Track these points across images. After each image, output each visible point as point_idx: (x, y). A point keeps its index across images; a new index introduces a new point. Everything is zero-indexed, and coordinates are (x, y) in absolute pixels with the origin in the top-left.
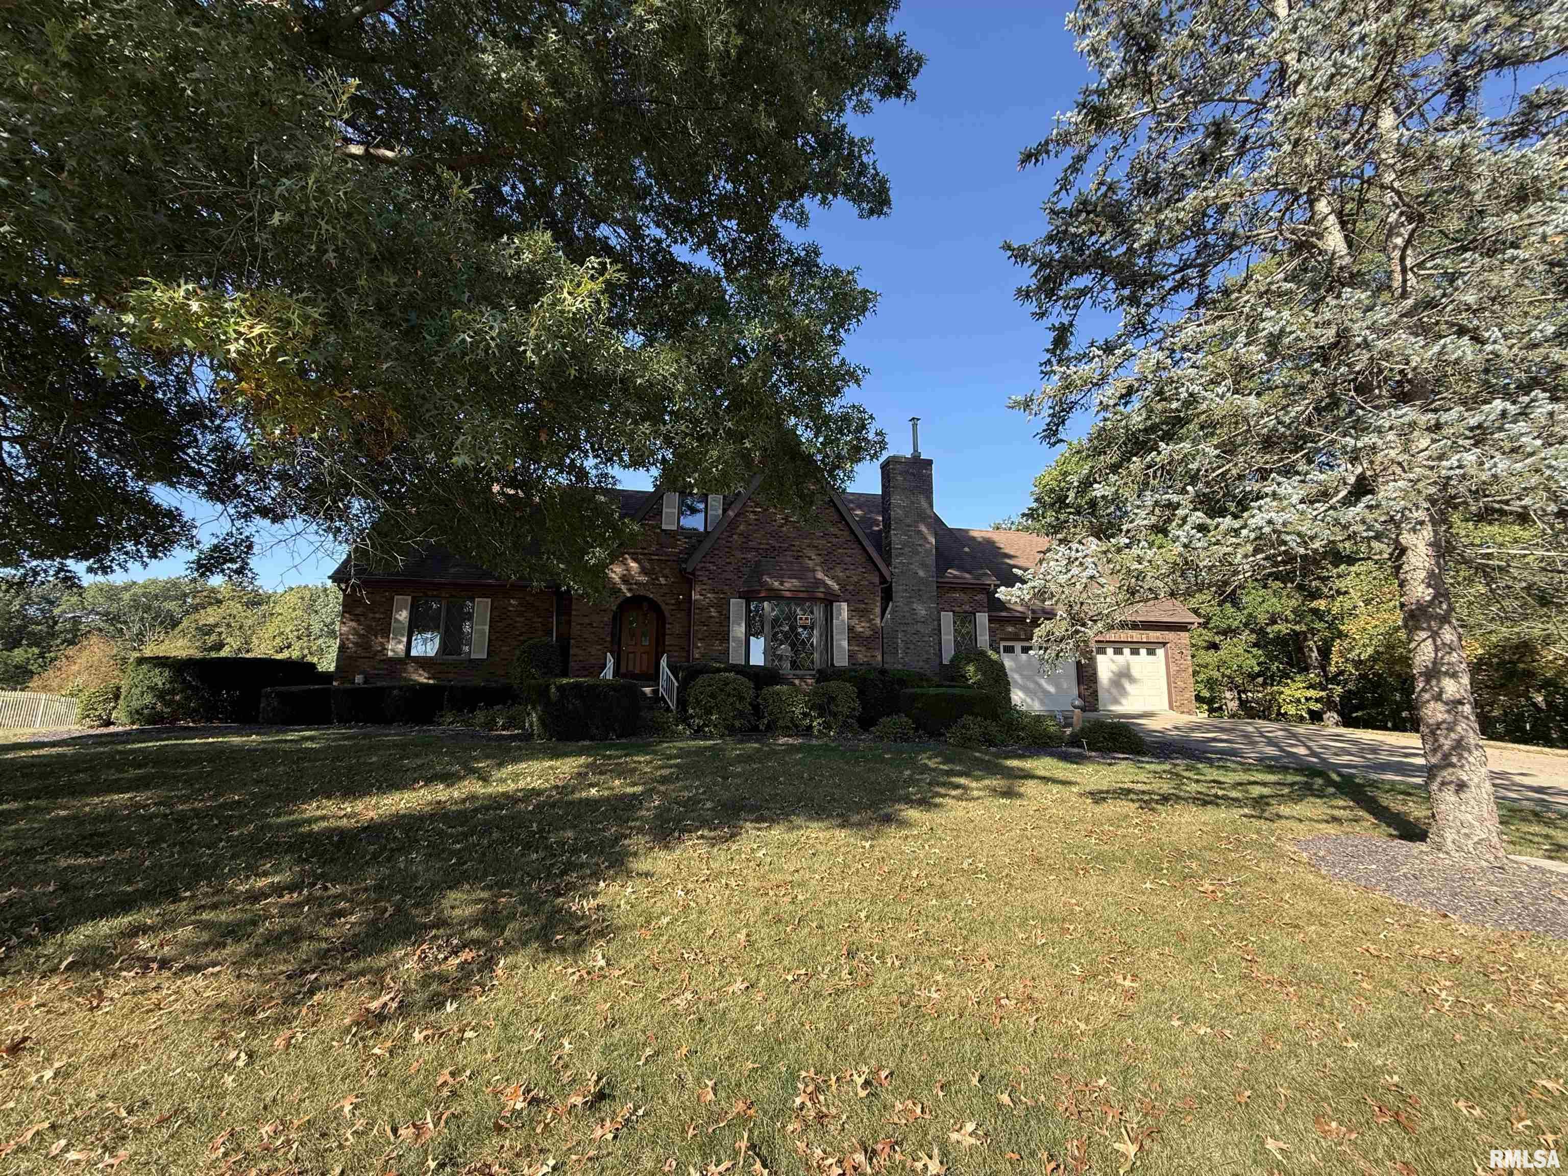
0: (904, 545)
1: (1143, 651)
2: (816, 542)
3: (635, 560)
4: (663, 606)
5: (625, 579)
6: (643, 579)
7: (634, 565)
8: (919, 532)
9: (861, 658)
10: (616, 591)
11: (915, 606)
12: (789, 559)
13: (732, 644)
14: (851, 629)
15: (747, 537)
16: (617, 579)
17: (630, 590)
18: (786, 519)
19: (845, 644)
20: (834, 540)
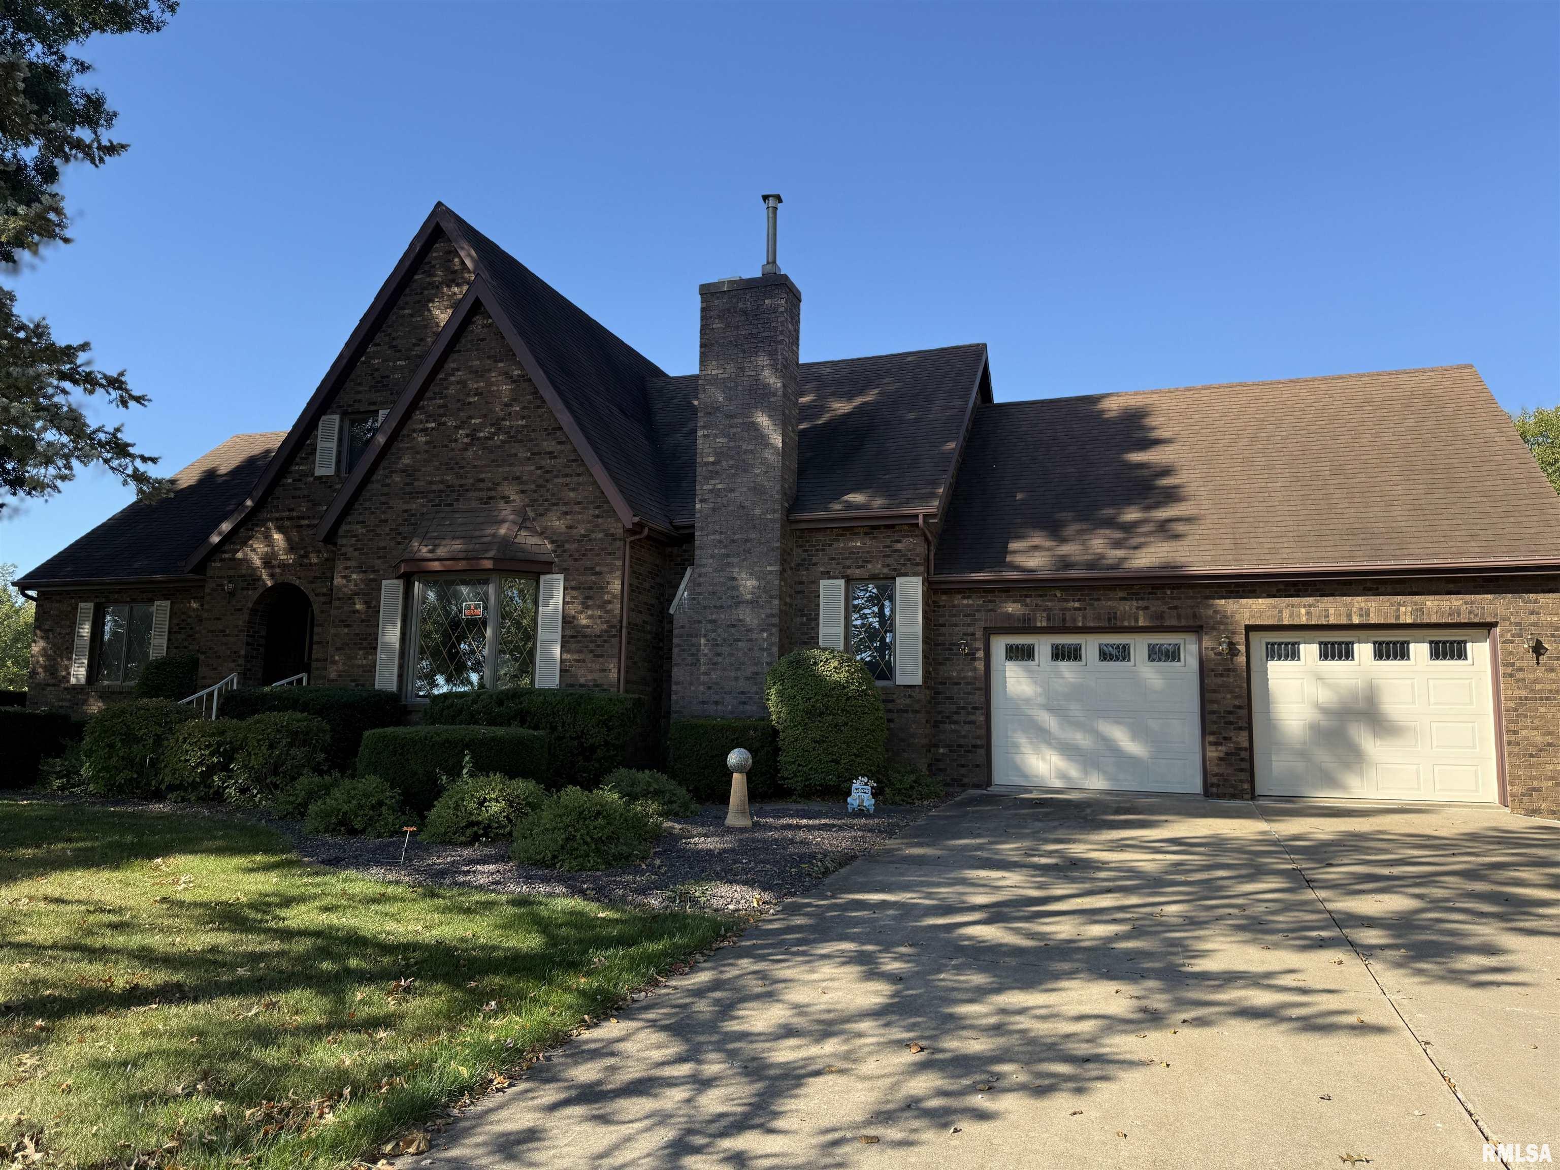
0: (720, 454)
1: (1420, 650)
2: (517, 470)
3: (280, 529)
4: (312, 597)
5: (268, 562)
6: (290, 558)
7: (278, 537)
8: (754, 427)
9: (584, 676)
10: (253, 579)
11: (735, 572)
12: (474, 504)
13: (381, 656)
14: (567, 621)
15: (410, 473)
16: (257, 562)
17: (272, 576)
18: (472, 436)
19: (557, 651)
20: (547, 462)
